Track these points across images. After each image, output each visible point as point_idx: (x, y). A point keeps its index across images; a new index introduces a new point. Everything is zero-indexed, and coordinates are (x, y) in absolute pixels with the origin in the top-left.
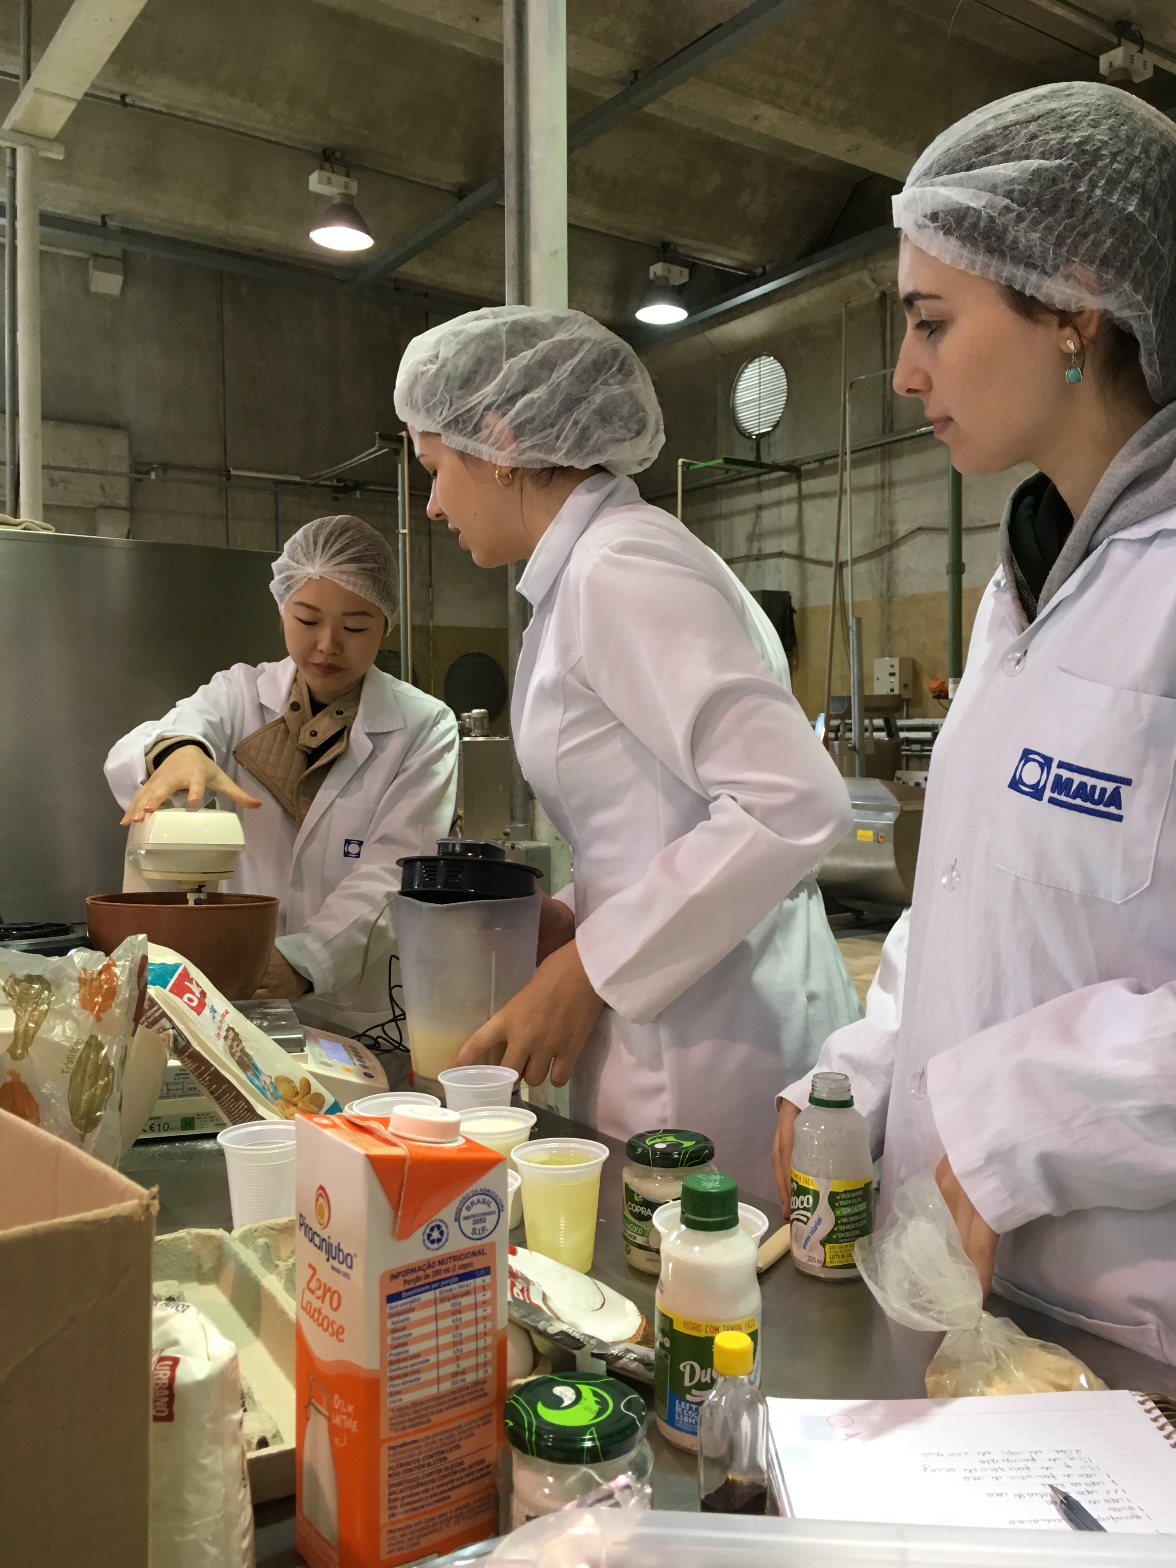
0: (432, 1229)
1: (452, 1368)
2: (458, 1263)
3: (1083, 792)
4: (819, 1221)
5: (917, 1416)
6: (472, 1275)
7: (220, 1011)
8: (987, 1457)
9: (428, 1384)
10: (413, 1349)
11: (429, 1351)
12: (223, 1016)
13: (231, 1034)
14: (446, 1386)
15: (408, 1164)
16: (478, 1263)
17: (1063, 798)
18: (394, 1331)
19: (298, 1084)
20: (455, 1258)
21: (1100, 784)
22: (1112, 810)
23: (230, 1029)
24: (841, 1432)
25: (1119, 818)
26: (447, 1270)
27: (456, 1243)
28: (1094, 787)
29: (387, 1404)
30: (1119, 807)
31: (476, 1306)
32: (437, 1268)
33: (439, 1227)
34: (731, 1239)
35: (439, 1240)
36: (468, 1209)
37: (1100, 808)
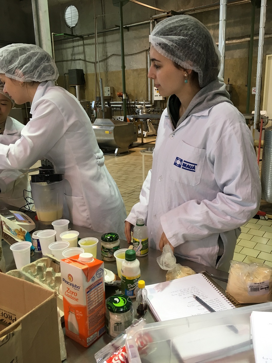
0: (93, 278)
1: (98, 301)
3: (188, 166)
4: (140, 247)
5: (168, 285)
6: (99, 284)
8: (181, 291)
9: (94, 305)
10: (91, 300)
11: (94, 299)
14: (97, 304)
16: (100, 281)
17: (185, 167)
18: (88, 298)
19: (19, 230)
20: (96, 282)
21: (192, 165)
22: (193, 170)
23: (3, 221)
24: (157, 291)
25: (195, 171)
27: (96, 279)
28: (190, 166)
29: (88, 310)
30: (195, 169)
31: (100, 289)
32: (94, 284)
35: (94, 280)
37: (191, 169)
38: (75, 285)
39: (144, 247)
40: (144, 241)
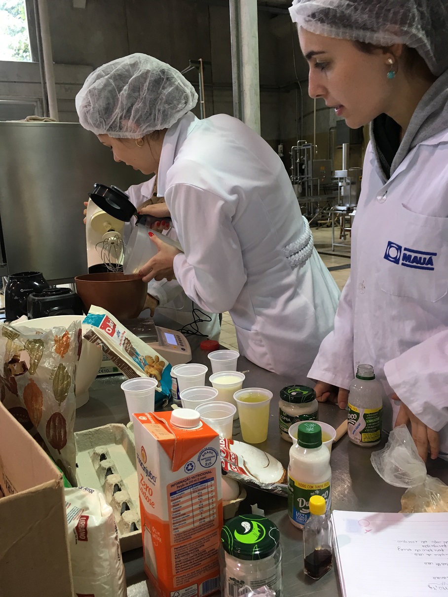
0: (188, 465)
1: (200, 517)
2: (200, 477)
4: (359, 425)
5: (396, 522)
6: (206, 481)
7: (122, 332)
8: (426, 544)
9: (189, 524)
10: (182, 512)
11: (189, 512)
12: (123, 334)
13: (126, 341)
14: (197, 524)
15: (176, 442)
16: (208, 476)
18: (174, 506)
19: (154, 358)
20: (198, 475)
23: (127, 339)
24: (364, 529)
26: (196, 480)
27: (198, 469)
29: (173, 533)
31: (208, 493)
32: (191, 480)
33: (191, 464)
34: (318, 451)
35: (191, 469)
36: (203, 456)
37: (424, 266)
38: (149, 471)
39: (369, 426)
40: (370, 414)
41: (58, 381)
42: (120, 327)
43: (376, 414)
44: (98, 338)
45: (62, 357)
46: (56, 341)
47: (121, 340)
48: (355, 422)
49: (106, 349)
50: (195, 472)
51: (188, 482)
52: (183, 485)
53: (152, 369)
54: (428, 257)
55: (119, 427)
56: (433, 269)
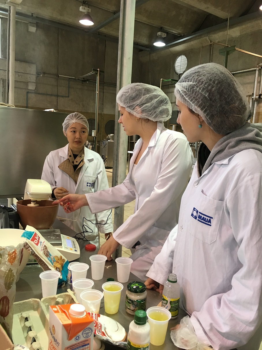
0: (77, 337)
2: (82, 343)
3: (204, 219)
7: (42, 242)
12: (43, 243)
13: (45, 247)
15: (72, 325)
16: (87, 343)
17: (200, 220)
19: (59, 257)
22: (209, 223)
23: (45, 246)
26: (80, 345)
27: (82, 339)
32: (77, 345)
33: (78, 336)
35: (78, 339)
36: (85, 332)
37: (207, 223)
38: (56, 339)
39: (172, 308)
40: (173, 301)
41: (8, 279)
42: (42, 239)
43: (177, 301)
44: (30, 247)
45: (12, 264)
46: (9, 255)
47: (42, 247)
48: (165, 305)
49: (33, 253)
50: (80, 341)
51: (76, 346)
52: (73, 348)
53: (58, 264)
54: (209, 218)
55: (37, 301)
56: (210, 225)
